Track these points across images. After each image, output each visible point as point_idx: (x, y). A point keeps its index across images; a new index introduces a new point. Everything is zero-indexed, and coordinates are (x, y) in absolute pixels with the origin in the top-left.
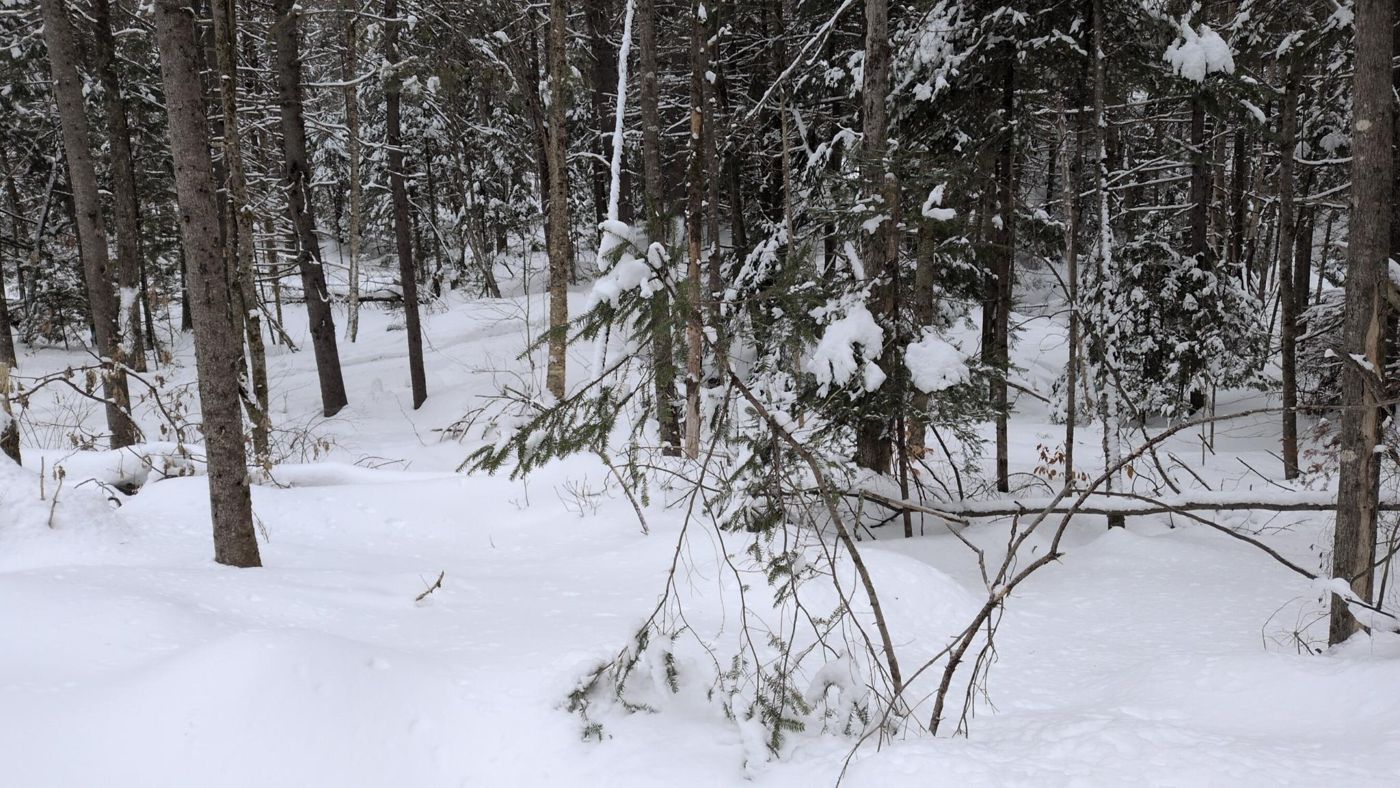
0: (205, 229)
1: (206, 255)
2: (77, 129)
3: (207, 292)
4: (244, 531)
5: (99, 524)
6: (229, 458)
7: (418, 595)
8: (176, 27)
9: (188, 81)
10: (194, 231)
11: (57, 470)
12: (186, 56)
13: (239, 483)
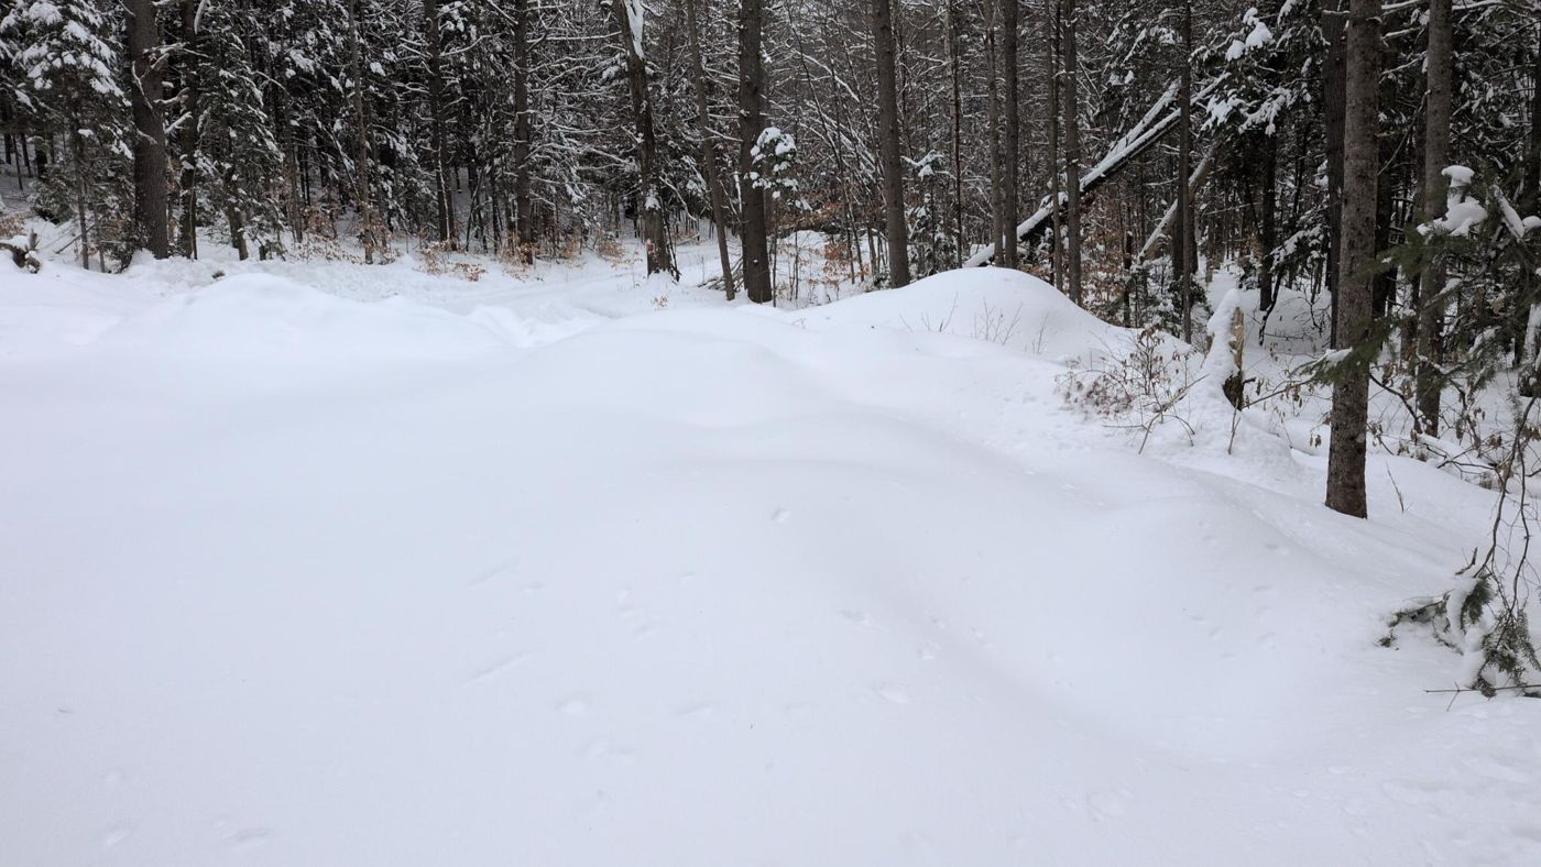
0: (1358, 210)
1: (1356, 233)
2: (1439, 134)
3: (1351, 265)
4: (1350, 483)
5: (1267, 461)
6: (1347, 414)
7: (1459, 570)
8: (1362, 36)
9: (1364, 81)
10: (1349, 212)
11: (1315, 438)
12: (1366, 61)
13: (1353, 438)
